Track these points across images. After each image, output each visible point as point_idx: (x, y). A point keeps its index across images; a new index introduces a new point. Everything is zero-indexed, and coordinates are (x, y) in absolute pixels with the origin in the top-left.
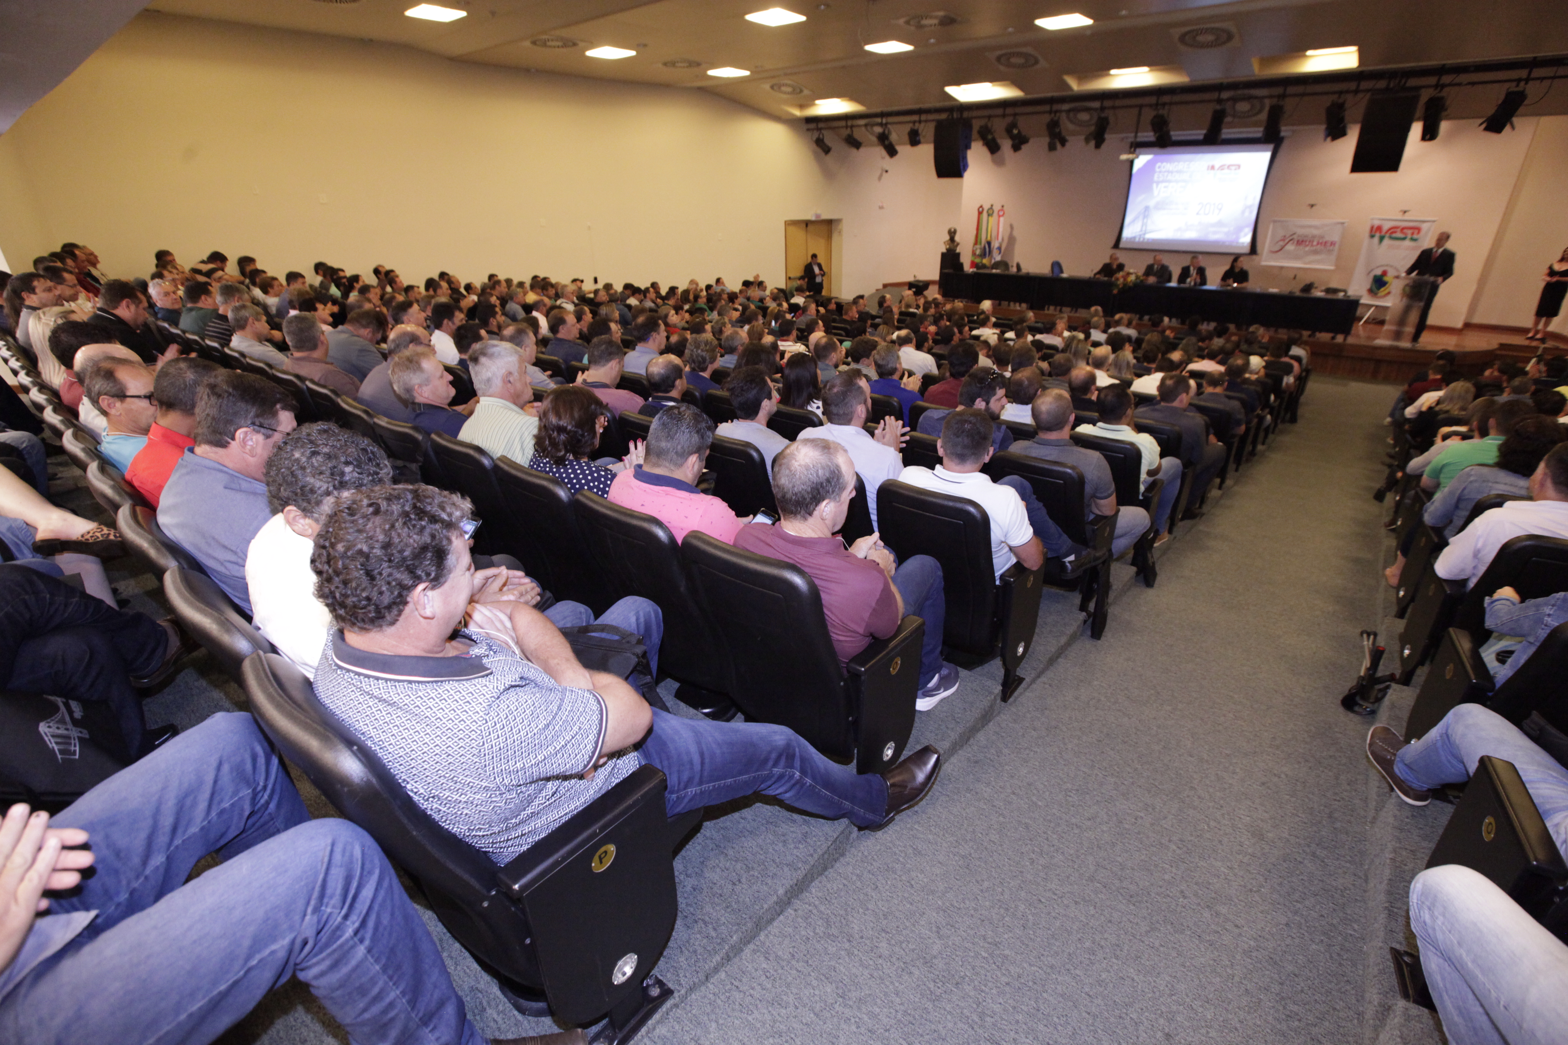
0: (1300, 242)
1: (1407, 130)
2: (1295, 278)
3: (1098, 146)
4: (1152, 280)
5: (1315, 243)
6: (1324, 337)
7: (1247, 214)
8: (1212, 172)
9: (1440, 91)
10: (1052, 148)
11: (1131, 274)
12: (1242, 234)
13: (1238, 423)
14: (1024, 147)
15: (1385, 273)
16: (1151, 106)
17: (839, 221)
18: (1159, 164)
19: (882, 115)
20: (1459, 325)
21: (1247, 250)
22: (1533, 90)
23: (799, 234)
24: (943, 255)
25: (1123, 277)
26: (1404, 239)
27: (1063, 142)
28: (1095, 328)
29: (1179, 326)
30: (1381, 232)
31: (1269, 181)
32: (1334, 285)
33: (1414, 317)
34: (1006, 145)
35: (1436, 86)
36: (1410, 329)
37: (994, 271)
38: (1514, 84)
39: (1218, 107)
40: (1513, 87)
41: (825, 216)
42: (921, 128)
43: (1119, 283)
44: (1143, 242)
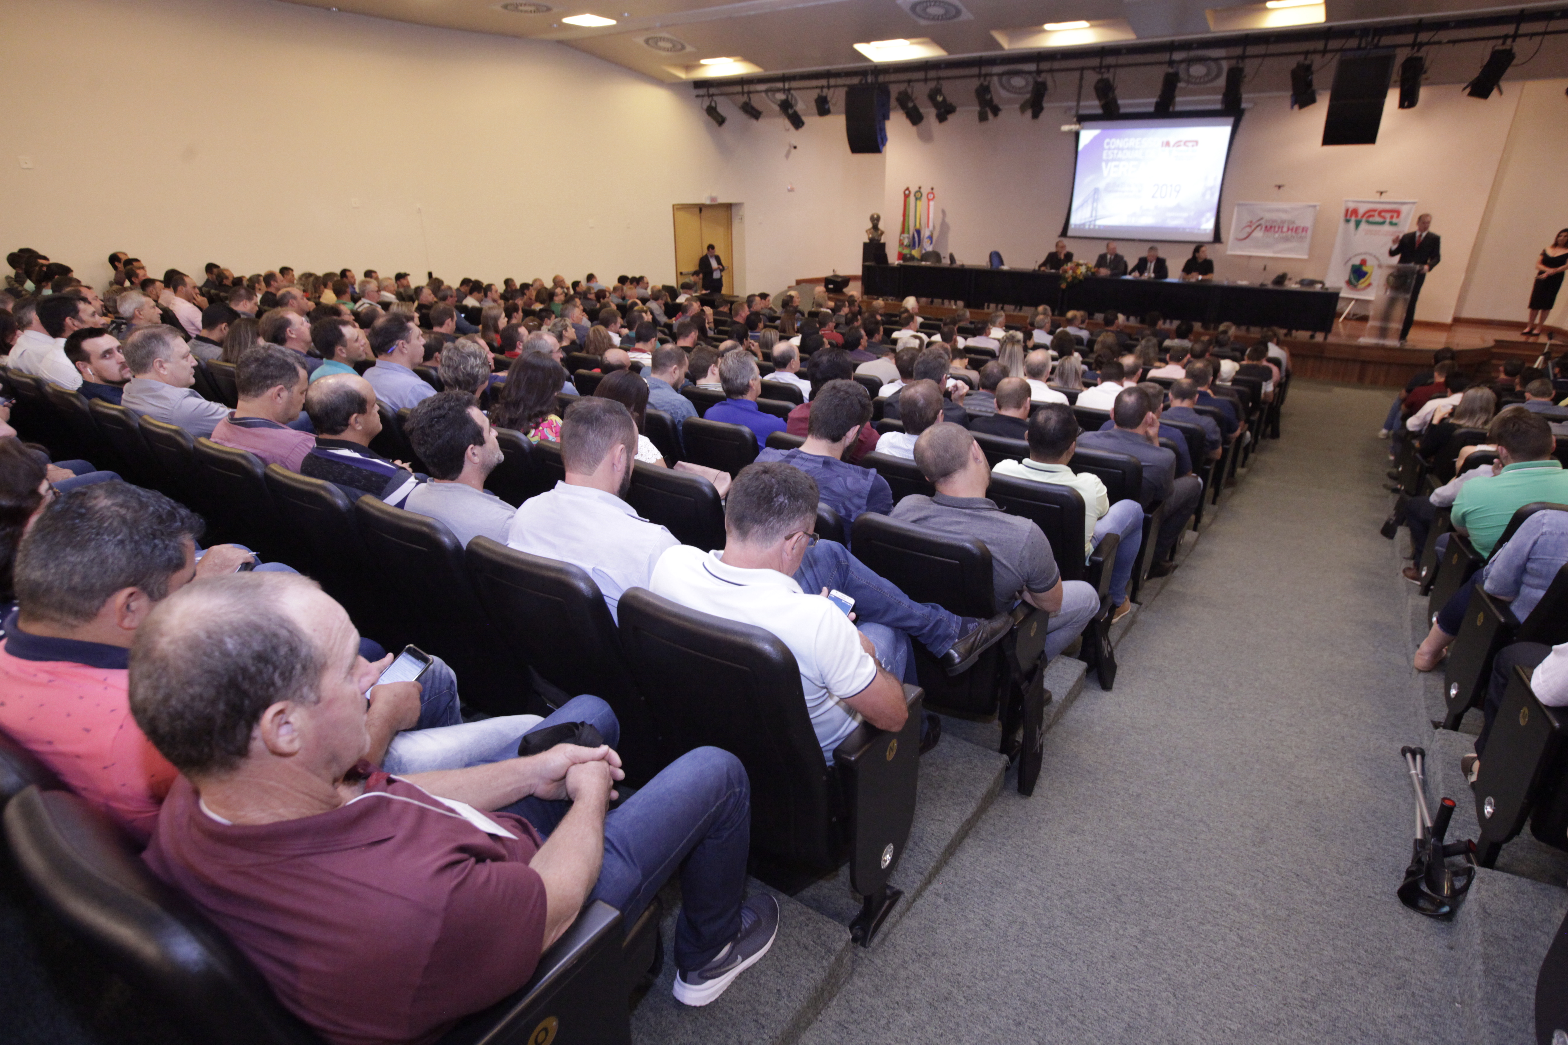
0: (1268, 229)
1: (1384, 96)
2: (1265, 269)
3: (1035, 116)
4: (1104, 272)
5: (1285, 229)
6: (1302, 335)
7: (1208, 197)
8: (1167, 148)
9: (1418, 51)
10: (983, 118)
11: (1081, 265)
12: (1204, 219)
13: (1214, 445)
14: (951, 118)
15: (1364, 262)
16: (1093, 68)
17: (739, 205)
18: (1107, 140)
19: (784, 78)
20: (1448, 320)
21: (1210, 237)
22: (1521, 48)
23: (691, 221)
24: (866, 245)
25: (1071, 268)
26: (1383, 223)
27: (996, 111)
28: (1040, 328)
29: (1139, 325)
30: (1357, 215)
31: (1230, 159)
32: (1309, 275)
33: (1399, 311)
34: (930, 113)
35: (1413, 45)
36: (1396, 325)
37: (923, 263)
38: (1500, 41)
39: (1171, 70)
40: (1499, 45)
41: (723, 199)
42: (829, 93)
43: (1067, 275)
44: (1094, 230)
